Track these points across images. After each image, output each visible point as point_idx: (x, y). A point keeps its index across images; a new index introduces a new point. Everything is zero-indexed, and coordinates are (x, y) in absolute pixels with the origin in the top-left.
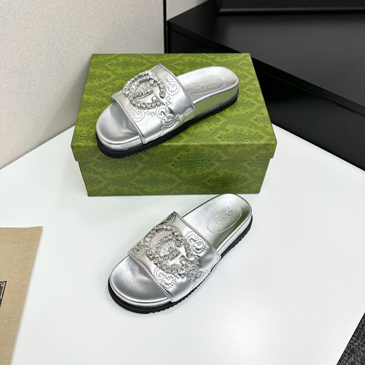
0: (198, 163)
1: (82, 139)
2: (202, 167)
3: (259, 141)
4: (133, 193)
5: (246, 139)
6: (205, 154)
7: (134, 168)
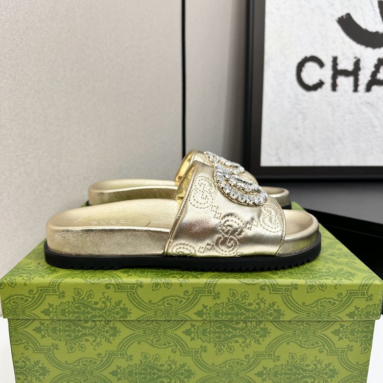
0: (235, 329)
2: (246, 339)
3: (349, 279)
6: (250, 304)
7: (111, 338)
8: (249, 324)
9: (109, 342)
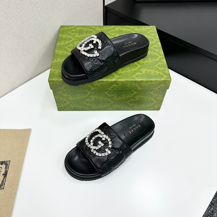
0: (123, 92)
1: (54, 77)
3: (160, 79)
4: (85, 109)
5: (152, 77)
6: (128, 86)
7: (85, 94)
8: (127, 91)
9: (85, 95)
